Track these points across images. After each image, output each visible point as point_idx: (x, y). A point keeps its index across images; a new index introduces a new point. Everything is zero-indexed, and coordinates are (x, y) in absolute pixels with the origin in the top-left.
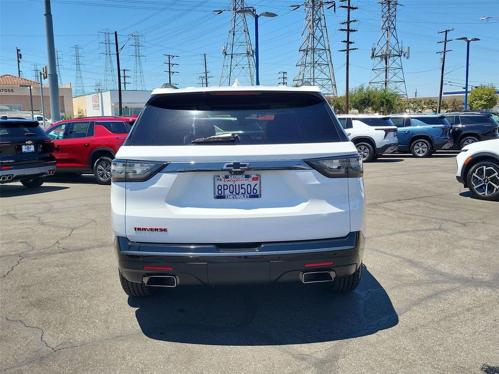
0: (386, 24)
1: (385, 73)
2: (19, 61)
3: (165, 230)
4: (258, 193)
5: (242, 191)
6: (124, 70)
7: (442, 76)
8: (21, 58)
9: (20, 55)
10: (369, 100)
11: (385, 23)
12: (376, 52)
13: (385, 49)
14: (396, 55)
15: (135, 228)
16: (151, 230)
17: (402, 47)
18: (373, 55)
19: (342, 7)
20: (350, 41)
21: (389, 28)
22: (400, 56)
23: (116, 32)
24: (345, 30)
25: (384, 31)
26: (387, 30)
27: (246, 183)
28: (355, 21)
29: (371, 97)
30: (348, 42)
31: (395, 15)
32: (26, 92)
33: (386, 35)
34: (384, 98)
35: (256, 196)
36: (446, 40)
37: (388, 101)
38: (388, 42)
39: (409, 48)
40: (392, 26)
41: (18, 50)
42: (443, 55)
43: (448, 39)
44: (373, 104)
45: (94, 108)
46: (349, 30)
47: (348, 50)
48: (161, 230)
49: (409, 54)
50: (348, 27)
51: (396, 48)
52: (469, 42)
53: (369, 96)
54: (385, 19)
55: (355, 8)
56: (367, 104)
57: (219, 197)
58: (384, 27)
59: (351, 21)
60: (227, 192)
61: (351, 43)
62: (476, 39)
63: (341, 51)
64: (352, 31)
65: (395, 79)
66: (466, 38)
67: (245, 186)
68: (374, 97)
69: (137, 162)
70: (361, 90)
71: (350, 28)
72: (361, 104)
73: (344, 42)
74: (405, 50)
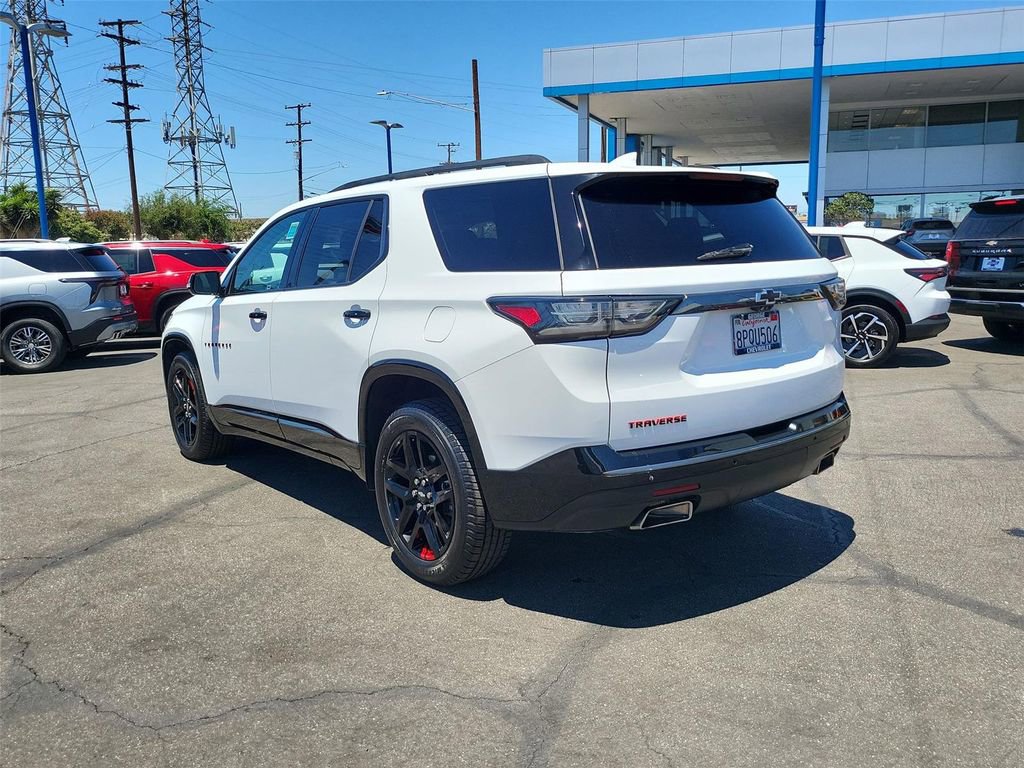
0: (186, 80)
1: (193, 170)
3: (684, 419)
4: (778, 341)
5: (762, 339)
7: (300, 183)
10: (180, 220)
11: (183, 78)
12: (172, 131)
13: (188, 125)
14: (211, 140)
15: (631, 425)
16: (662, 422)
17: (221, 127)
18: (167, 134)
19: (107, 35)
20: (130, 104)
21: (193, 88)
22: (218, 142)
24: (118, 82)
25: (183, 92)
26: (189, 91)
27: (765, 325)
28: (138, 66)
29: (184, 214)
30: (127, 106)
31: (202, 67)
33: (187, 99)
34: (207, 217)
35: (777, 346)
36: (300, 121)
37: (214, 223)
38: (192, 113)
39: (232, 128)
40: (197, 85)
42: (298, 147)
43: (303, 121)
44: (188, 226)
46: (125, 84)
47: (128, 122)
48: (677, 420)
49: (234, 140)
50: (124, 76)
51: (209, 125)
52: (388, 128)
53: (178, 211)
54: (182, 72)
55: (134, 42)
56: (178, 227)
57: (741, 352)
58: (183, 85)
59: (129, 67)
60: (747, 343)
61: (133, 108)
62: (399, 126)
63: (112, 122)
64: (132, 85)
65: (213, 182)
66: (385, 122)
67: (764, 331)
68: (189, 214)
69: (621, 298)
70: (160, 199)
71: (128, 79)
72: (165, 227)
73: (119, 104)
74: (227, 133)
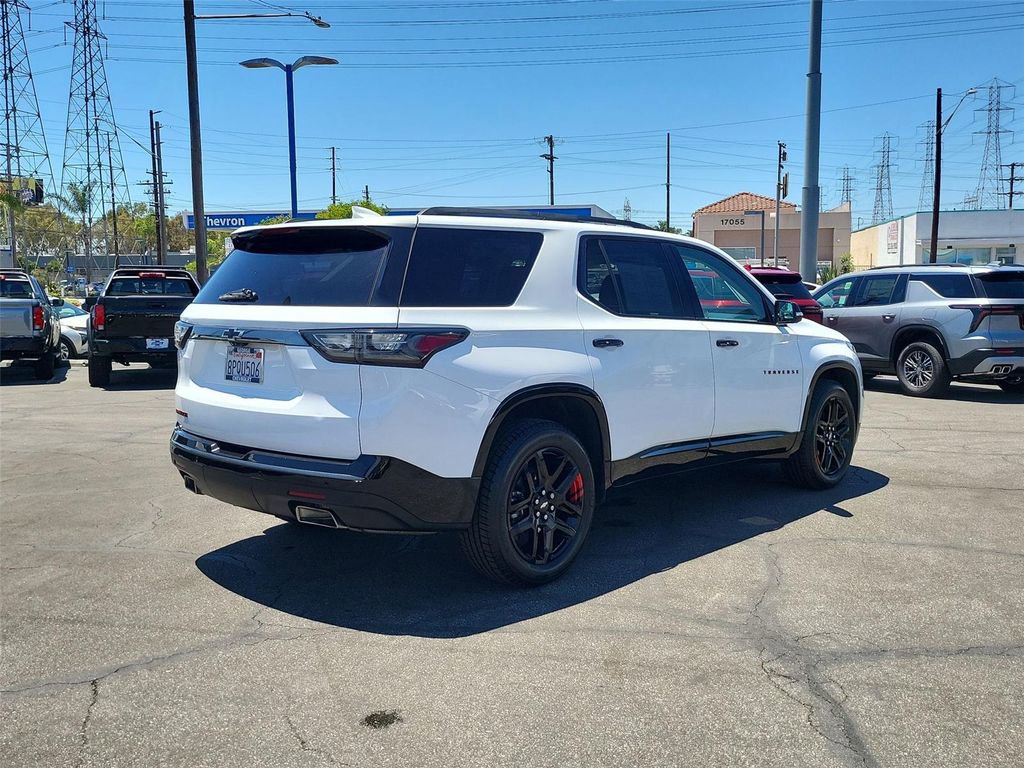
2: (781, 166)
3: (187, 415)
4: (260, 376)
5: (247, 371)
6: (1013, 165)
8: (784, 159)
9: (785, 154)
23: (939, 90)
27: (252, 360)
32: (754, 223)
41: (781, 145)
45: (890, 251)
57: (228, 377)
60: (235, 371)
67: (249, 365)
